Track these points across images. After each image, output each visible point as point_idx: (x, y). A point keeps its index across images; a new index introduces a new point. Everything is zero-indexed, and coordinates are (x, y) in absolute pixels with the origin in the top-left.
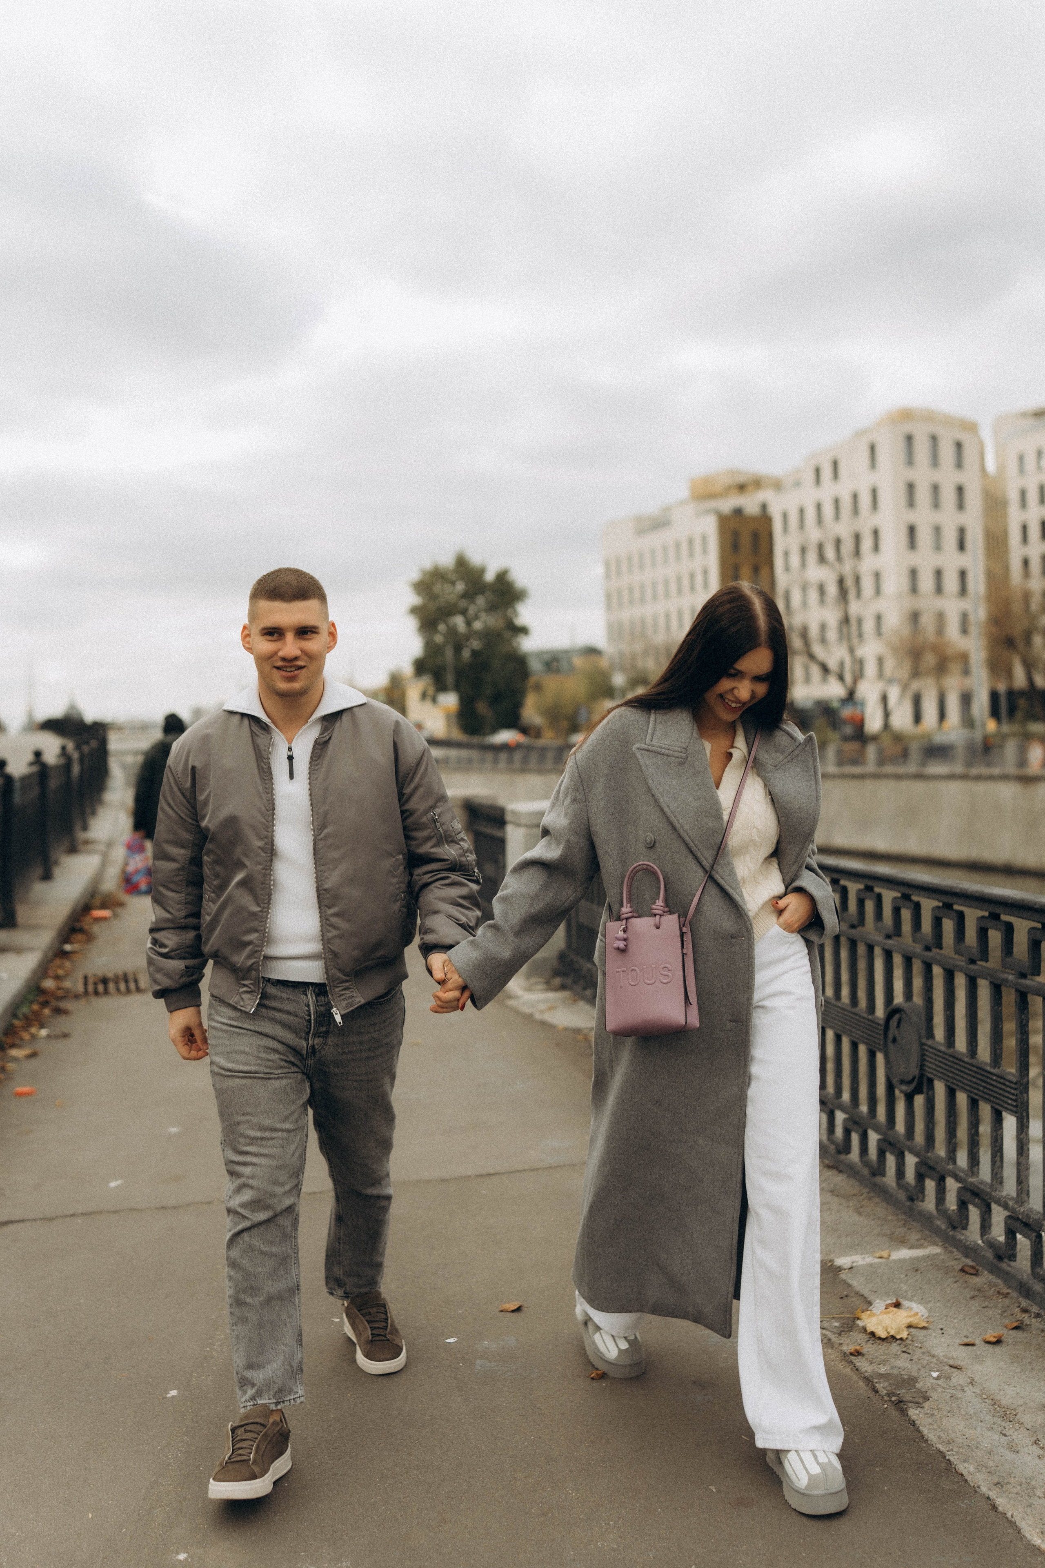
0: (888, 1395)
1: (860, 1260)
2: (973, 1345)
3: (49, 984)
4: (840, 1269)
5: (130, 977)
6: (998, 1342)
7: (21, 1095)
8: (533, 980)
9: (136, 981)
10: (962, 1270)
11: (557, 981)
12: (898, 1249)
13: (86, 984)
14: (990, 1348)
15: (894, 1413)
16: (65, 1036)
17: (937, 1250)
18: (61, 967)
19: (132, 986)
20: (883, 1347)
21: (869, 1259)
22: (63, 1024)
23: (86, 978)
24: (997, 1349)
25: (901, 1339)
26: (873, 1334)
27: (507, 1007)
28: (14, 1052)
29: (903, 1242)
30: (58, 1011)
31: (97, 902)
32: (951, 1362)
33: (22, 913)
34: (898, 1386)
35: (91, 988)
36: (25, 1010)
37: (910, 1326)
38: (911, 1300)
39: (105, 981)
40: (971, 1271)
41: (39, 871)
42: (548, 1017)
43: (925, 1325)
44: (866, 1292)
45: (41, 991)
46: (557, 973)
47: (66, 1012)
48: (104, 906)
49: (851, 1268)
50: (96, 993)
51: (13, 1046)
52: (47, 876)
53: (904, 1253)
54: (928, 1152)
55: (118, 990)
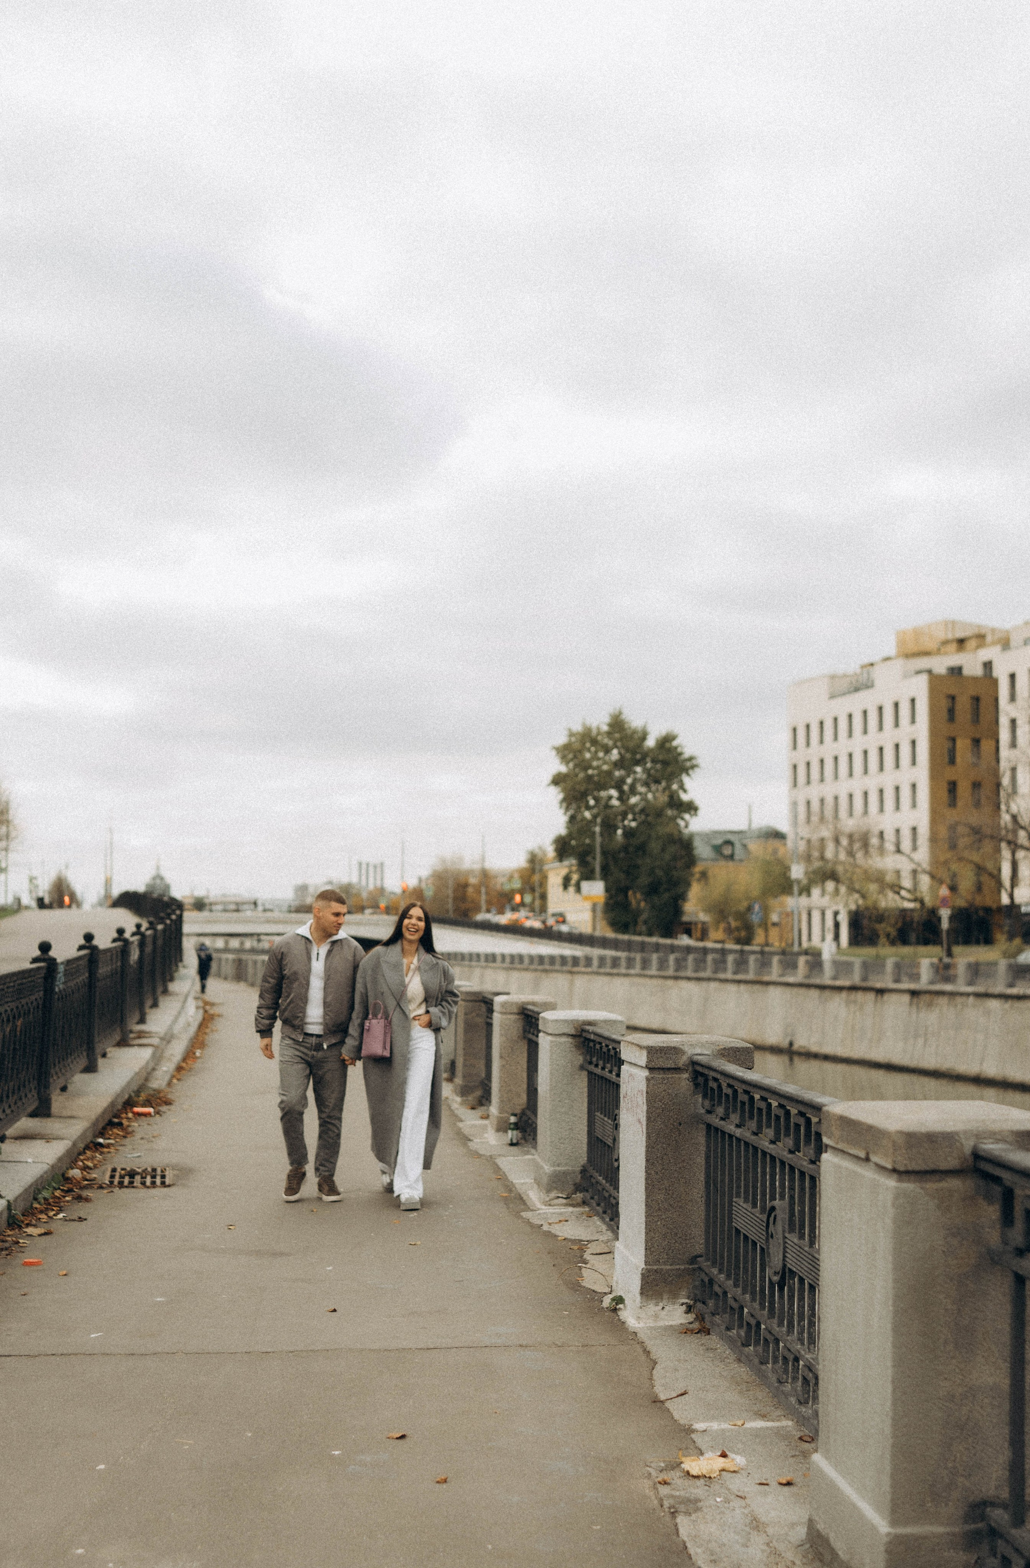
0: (669, 1508)
1: (715, 1426)
2: (767, 1484)
3: (75, 1173)
4: (693, 1431)
5: (159, 1172)
6: (789, 1484)
7: (26, 1264)
8: (553, 1194)
9: (163, 1177)
10: (801, 1438)
11: (579, 1196)
12: (755, 1420)
13: (112, 1177)
14: (780, 1488)
15: (668, 1518)
16: (81, 1219)
17: (790, 1423)
18: (92, 1158)
19: (158, 1180)
20: (688, 1482)
21: (725, 1426)
22: (81, 1209)
23: (114, 1170)
24: (786, 1489)
25: (710, 1478)
26: (688, 1472)
27: (522, 1217)
28: (30, 1230)
29: (763, 1417)
30: (79, 1198)
31: (143, 1097)
32: (739, 1494)
33: (57, 1102)
34: (680, 1503)
35: (116, 1180)
36: (46, 1194)
37: (723, 1470)
38: (737, 1453)
39: (132, 1174)
40: (810, 1440)
41: (83, 1062)
42: (557, 1230)
43: (736, 1469)
44: (703, 1448)
45: (67, 1179)
46: (578, 1188)
47: (87, 1200)
48: (148, 1103)
49: (705, 1431)
50: (121, 1185)
51: (28, 1225)
52: (91, 1068)
53: (760, 1424)
54: (788, 1336)
55: (143, 1184)
